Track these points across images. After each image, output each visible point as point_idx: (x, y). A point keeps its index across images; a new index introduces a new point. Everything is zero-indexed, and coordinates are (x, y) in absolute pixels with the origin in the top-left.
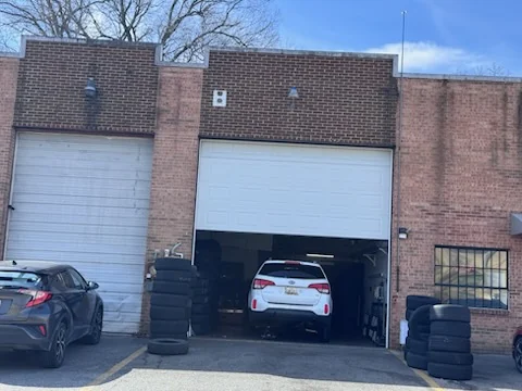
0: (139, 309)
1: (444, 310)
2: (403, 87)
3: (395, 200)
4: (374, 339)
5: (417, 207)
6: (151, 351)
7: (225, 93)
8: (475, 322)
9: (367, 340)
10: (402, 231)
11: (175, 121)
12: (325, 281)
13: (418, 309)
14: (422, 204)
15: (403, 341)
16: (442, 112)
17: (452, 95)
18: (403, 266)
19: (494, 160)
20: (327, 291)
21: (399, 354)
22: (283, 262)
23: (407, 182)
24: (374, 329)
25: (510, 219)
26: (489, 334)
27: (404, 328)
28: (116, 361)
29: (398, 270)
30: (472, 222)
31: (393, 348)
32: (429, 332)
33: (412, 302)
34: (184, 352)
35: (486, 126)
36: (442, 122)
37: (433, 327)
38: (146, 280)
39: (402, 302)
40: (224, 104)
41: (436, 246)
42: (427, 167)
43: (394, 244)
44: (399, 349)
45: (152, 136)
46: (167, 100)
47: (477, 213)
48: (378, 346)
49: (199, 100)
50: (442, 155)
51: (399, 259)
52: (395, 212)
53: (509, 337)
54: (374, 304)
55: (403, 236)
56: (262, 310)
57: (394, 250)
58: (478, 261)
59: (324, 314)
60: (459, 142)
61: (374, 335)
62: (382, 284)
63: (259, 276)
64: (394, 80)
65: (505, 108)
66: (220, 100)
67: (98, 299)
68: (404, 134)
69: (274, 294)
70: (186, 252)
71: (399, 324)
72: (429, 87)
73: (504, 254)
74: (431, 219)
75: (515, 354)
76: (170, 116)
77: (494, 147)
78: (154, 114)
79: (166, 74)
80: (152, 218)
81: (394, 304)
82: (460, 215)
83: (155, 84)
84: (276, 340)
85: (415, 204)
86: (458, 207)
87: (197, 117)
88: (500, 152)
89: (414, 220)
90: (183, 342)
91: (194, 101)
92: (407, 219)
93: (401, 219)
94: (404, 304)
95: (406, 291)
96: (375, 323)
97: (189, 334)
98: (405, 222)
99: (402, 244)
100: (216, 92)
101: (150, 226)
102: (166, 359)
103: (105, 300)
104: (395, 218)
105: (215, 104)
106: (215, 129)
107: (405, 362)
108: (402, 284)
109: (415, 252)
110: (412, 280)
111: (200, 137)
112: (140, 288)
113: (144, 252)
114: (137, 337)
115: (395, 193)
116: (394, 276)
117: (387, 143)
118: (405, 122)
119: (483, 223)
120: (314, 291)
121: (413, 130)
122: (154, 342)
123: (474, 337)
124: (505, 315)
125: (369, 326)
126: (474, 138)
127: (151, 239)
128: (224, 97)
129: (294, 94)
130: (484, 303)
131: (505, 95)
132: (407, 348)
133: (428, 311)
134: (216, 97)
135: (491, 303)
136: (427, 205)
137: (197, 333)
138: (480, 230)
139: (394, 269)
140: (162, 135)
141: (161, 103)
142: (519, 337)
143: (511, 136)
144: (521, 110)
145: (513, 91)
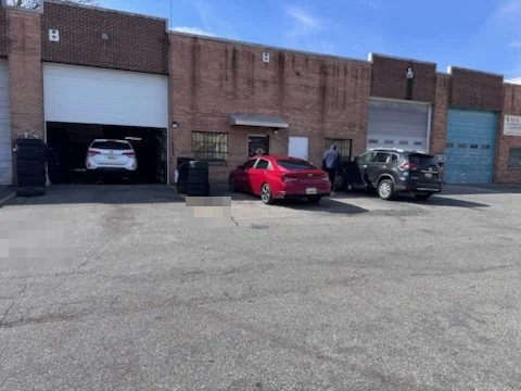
0: (11, 171)
1: (195, 164)
2: (172, 39)
3: (170, 105)
5: (182, 110)
6: (19, 194)
7: (57, 32)
8: (211, 170)
9: (158, 182)
10: (175, 123)
11: (23, 49)
13: (183, 164)
14: (185, 108)
15: (176, 181)
16: (194, 57)
17: (199, 47)
18: (176, 142)
19: (221, 86)
20: (133, 156)
21: (174, 187)
22: (106, 140)
23: (176, 95)
25: (229, 118)
26: (218, 174)
27: (176, 174)
29: (173, 145)
30: (210, 119)
31: (171, 185)
33: (180, 161)
34: (42, 194)
35: (217, 66)
36: (194, 62)
37: (190, 172)
38: (13, 152)
39: (175, 161)
40: (57, 39)
41: (193, 132)
42: (187, 87)
43: (170, 130)
44: (174, 185)
45: (6, 57)
46: (14, 32)
47: (213, 114)
48: (163, 184)
49: (39, 35)
50: (195, 81)
51: (173, 138)
52: (171, 112)
53: (227, 176)
55: (175, 126)
56: (94, 168)
57: (170, 134)
58: (217, 139)
59: (132, 169)
60: (203, 74)
61: (162, 180)
63: (91, 149)
64: (166, 35)
65: (226, 57)
66: (54, 36)
68: (174, 67)
69: (99, 159)
70: (41, 135)
71: (174, 172)
72: (186, 41)
73: (226, 135)
74: (189, 117)
76: (18, 45)
77: (221, 79)
78: (5, 42)
79: (12, 15)
80: (13, 113)
81: (171, 162)
82: (205, 115)
83: (4, 21)
84: (103, 184)
85: (181, 108)
86: (203, 111)
87: (39, 47)
88: (224, 81)
89: (181, 117)
90: (41, 188)
91: (37, 36)
93: (174, 116)
95: (178, 155)
96: (162, 172)
97: (48, 183)
98: (176, 117)
99: (175, 130)
100: (51, 31)
101: (12, 118)
102: (29, 199)
104: (171, 116)
105: (51, 39)
106: (51, 56)
107: (176, 191)
108: (175, 152)
109: (182, 135)
110: (180, 149)
111: (42, 61)
112: (10, 157)
113: (9, 134)
114: (10, 188)
115: (170, 102)
116: (171, 147)
117: (164, 72)
118: (174, 60)
119: (216, 119)
121: (178, 65)
122: (20, 189)
123: (210, 177)
124: (227, 165)
125: (160, 175)
126: (211, 73)
127: (13, 126)
128: (57, 34)
129: (105, 36)
130: (216, 160)
131: (226, 51)
132: (178, 184)
133: (188, 164)
134: (51, 34)
135: (220, 160)
136: (187, 109)
137: (54, 182)
138: (214, 123)
139: (171, 144)
140: (13, 57)
141: (11, 35)
142: (232, 175)
143: (229, 73)
144: (234, 59)
145: (230, 48)
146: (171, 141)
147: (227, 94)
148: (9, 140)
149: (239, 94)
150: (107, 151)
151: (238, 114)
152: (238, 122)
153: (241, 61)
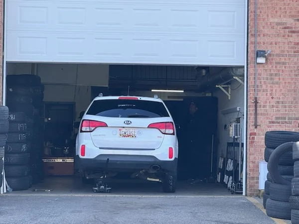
3: (252, 16)
4: (229, 185)
5: (278, 24)
9: (221, 187)
10: (259, 54)
12: (169, 119)
14: (284, 20)
15: (262, 187)
20: (171, 131)
21: (257, 202)
22: (117, 98)
24: (229, 174)
27: (263, 171)
29: (256, 102)
31: (251, 195)
32: (293, 174)
33: (272, 140)
39: (260, 140)
43: (251, 70)
44: (258, 196)
48: (233, 193)
51: (256, 88)
52: (251, 32)
54: (230, 144)
55: (261, 60)
56: (93, 156)
57: (251, 78)
59: (168, 159)
61: (229, 180)
62: (238, 120)
63: (86, 117)
71: (258, 167)
84: (110, 192)
85: (276, 20)
89: (274, 40)
92: (266, 39)
93: (259, 39)
94: (263, 142)
95: (266, 127)
96: (230, 167)
97: (4, 190)
99: (260, 70)
104: (251, 39)
107: (264, 211)
108: (260, 119)
109: (276, 79)
110: (273, 113)
115: (252, 8)
116: (252, 110)
120: (156, 132)
125: (224, 172)
132: (267, 194)
136: (290, 21)
137: (13, 188)
139: (251, 101)
146: (251, 95)
150: (120, 121)
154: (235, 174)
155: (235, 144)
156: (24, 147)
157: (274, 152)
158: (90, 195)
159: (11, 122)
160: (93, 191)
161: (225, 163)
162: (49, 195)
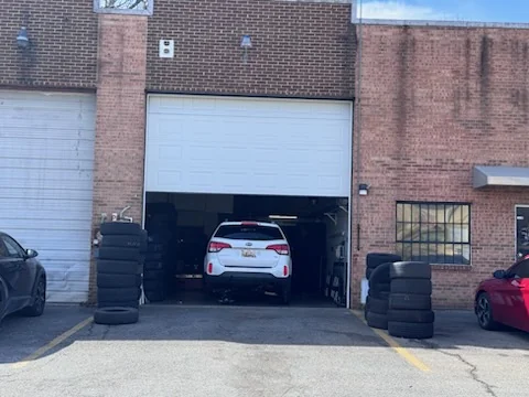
0: (87, 278)
1: (404, 267)
2: (362, 34)
3: (355, 155)
4: (336, 299)
5: (378, 162)
6: (98, 321)
7: (172, 42)
8: (437, 278)
9: (329, 301)
10: (362, 187)
11: (119, 75)
12: (284, 242)
13: (379, 267)
14: (383, 159)
15: (363, 301)
16: (402, 60)
17: (414, 43)
18: (364, 223)
19: (457, 110)
20: (286, 252)
21: (360, 314)
22: (240, 223)
23: (367, 135)
24: (336, 289)
25: (473, 172)
26: (451, 290)
27: (365, 286)
28: (59, 333)
29: (359, 228)
30: (434, 176)
31: (354, 308)
32: (389, 290)
33: (373, 260)
34: (133, 320)
35: (448, 73)
36: (402, 73)
37: (394, 284)
38: (93, 246)
39: (362, 261)
40: (171, 55)
41: (398, 202)
42: (388, 119)
43: (355, 201)
44: (360, 309)
45: (93, 91)
46: (108, 51)
47: (439, 167)
48: (338, 306)
49: (145, 51)
50: (403, 107)
51: (360, 216)
52: (356, 168)
53: (471, 292)
54: (336, 264)
55: (363, 192)
56: (218, 274)
57: (355, 207)
58: (441, 216)
59: (283, 276)
60: (420, 92)
61: (335, 295)
62: (343, 243)
63: (214, 239)
64: (352, 27)
65: (467, 55)
66: (167, 50)
67: (39, 268)
68: (363, 85)
69: (230, 257)
70: (136, 215)
71: (360, 283)
72: (389, 33)
73: (466, 208)
74: (392, 174)
75: (477, 309)
76: (112, 69)
77: (456, 96)
78: (95, 66)
79: (106, 23)
80: (97, 180)
81: (355, 263)
82: (422, 169)
83: (96, 34)
84: (232, 304)
85: (376, 158)
86: (419, 161)
87: (142, 69)
88: (462, 102)
89: (373, 175)
90: (132, 310)
91: (140, 52)
92: (368, 175)
93: (363, 175)
94: (364, 263)
95: (367, 249)
96: (336, 283)
97: (142, 301)
98: (366, 177)
99: (362, 200)
100: (162, 42)
101: (96, 188)
102: (112, 329)
103: (48, 269)
104: (355, 174)
105: (162, 55)
106: (162, 82)
107: (365, 322)
108: (362, 242)
109: (376, 209)
110: (373, 238)
111: (147, 92)
112: (87, 255)
113: (89, 216)
114: (84, 307)
115: (355, 148)
116: (355, 234)
117: (348, 97)
118: (365, 71)
119: (445, 176)
120: (273, 253)
121: (373, 82)
122: (101, 311)
123: (435, 293)
124: (468, 270)
125: (331, 287)
126: (435, 87)
127: (97, 202)
128: (171, 47)
129: (247, 43)
130: (446, 258)
131: (468, 42)
132: (368, 307)
133: (389, 269)
134: (162, 46)
135: (454, 259)
136: (387, 160)
137: (150, 299)
138: (441, 185)
139: (355, 227)
140: (105, 90)
141: (103, 55)
142: (480, 292)
143: (473, 85)
144: (484, 57)
145: (476, 38)
146: (354, 222)
147: (467, 125)
148: (88, 226)
149: (493, 123)
150: (242, 243)
151: (492, 164)
152: (492, 181)
153: (499, 60)
154: (341, 289)
155: (342, 264)
156: (160, 265)
157: (374, 271)
158: (216, 307)
159: (149, 243)
160: (218, 304)
161: (332, 280)
162: (181, 306)
